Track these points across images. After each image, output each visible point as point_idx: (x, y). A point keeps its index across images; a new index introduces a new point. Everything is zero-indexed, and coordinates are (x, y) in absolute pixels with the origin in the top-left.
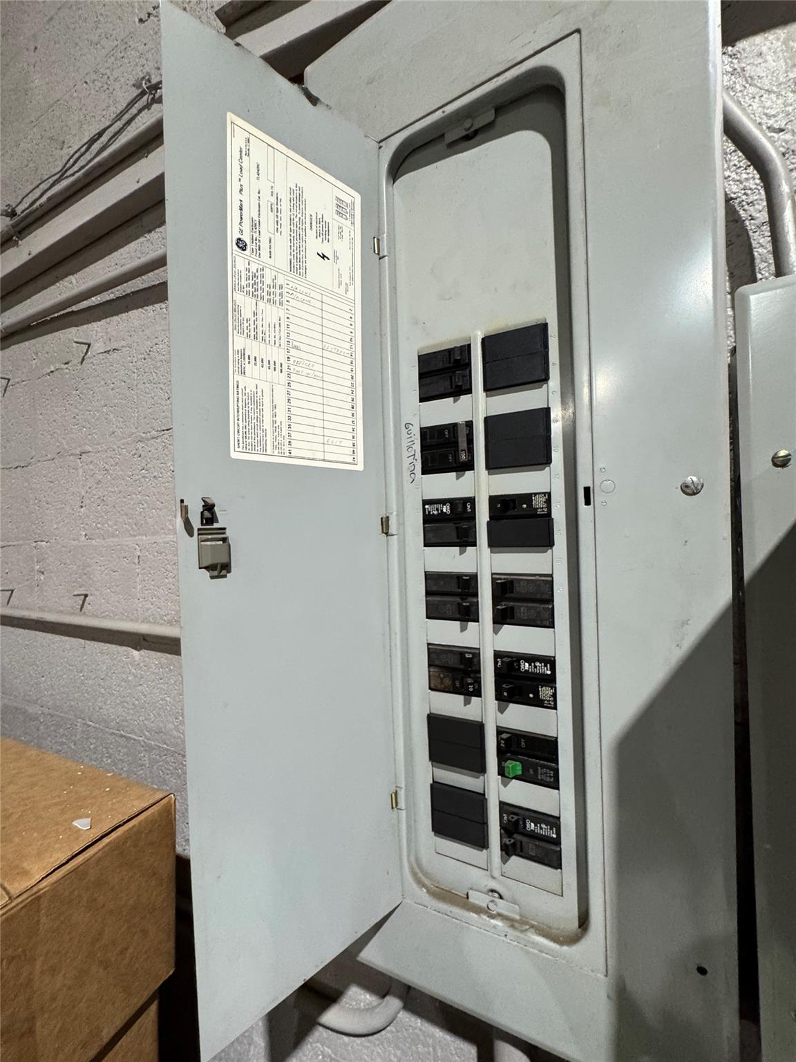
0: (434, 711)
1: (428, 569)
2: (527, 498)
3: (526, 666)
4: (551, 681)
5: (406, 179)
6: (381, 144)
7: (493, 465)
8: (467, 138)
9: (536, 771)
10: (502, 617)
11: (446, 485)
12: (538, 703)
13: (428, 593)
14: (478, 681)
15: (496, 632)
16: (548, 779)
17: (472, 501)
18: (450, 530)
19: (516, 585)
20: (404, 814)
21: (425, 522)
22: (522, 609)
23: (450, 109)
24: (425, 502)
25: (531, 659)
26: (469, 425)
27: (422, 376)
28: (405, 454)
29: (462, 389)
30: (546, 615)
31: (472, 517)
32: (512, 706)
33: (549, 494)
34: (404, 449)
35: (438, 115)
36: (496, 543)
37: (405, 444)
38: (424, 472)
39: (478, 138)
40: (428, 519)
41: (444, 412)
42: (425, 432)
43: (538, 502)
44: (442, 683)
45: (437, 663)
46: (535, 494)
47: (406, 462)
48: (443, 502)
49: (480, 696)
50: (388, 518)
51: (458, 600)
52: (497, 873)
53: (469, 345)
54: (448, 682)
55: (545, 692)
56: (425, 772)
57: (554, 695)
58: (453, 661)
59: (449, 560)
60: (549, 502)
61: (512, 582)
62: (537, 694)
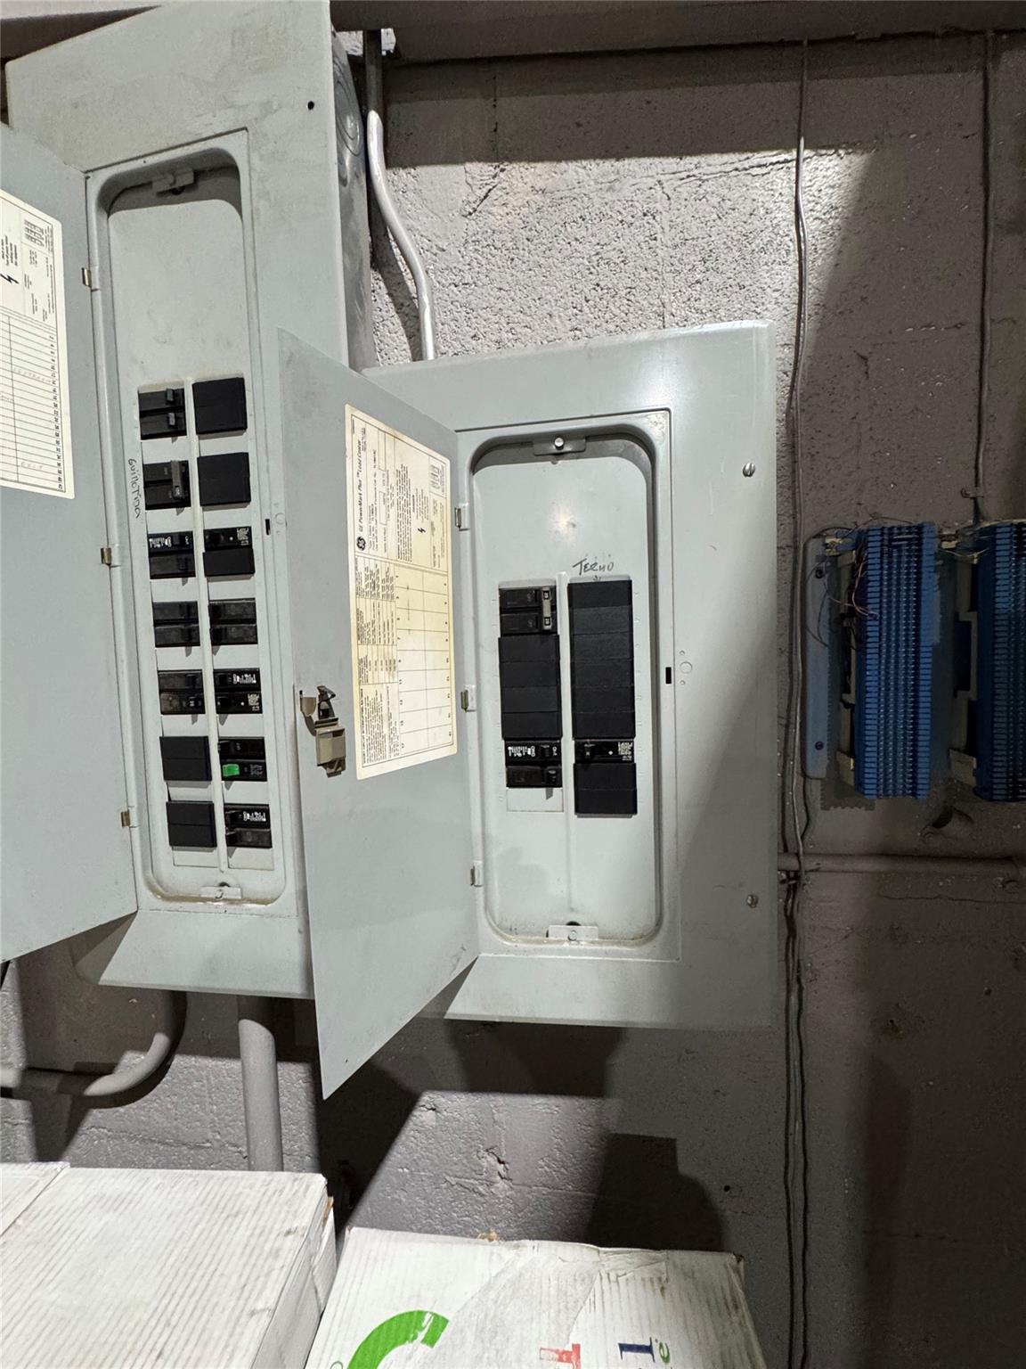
0: (167, 734)
1: (157, 600)
2: (232, 532)
3: (237, 679)
4: (256, 688)
5: (120, 216)
6: (90, 174)
7: (207, 503)
8: (175, 192)
9: (249, 769)
10: (218, 639)
11: (168, 521)
12: (248, 710)
13: (156, 623)
14: (202, 699)
15: (214, 652)
16: (258, 773)
17: (190, 534)
18: (172, 563)
19: (227, 607)
20: (136, 832)
21: (150, 555)
22: (233, 631)
23: (151, 160)
24: (149, 536)
25: (241, 672)
26: (185, 464)
27: (143, 414)
28: (130, 490)
29: (178, 431)
30: (251, 633)
31: (191, 551)
32: (230, 716)
33: (250, 528)
34: (129, 485)
35: (139, 164)
36: (211, 573)
37: (129, 479)
38: (148, 507)
39: (183, 195)
40: (153, 553)
41: (164, 451)
42: (148, 469)
43: (241, 535)
44: (171, 705)
45: (166, 687)
46: (240, 528)
47: (131, 497)
48: (165, 536)
49: (204, 712)
50: (109, 550)
51: (182, 626)
52: (224, 867)
53: (183, 390)
54: (176, 703)
55: (252, 699)
56: (160, 792)
57: (260, 701)
58: (180, 684)
59: (173, 591)
60: (249, 535)
61: (224, 605)
62: (247, 703)
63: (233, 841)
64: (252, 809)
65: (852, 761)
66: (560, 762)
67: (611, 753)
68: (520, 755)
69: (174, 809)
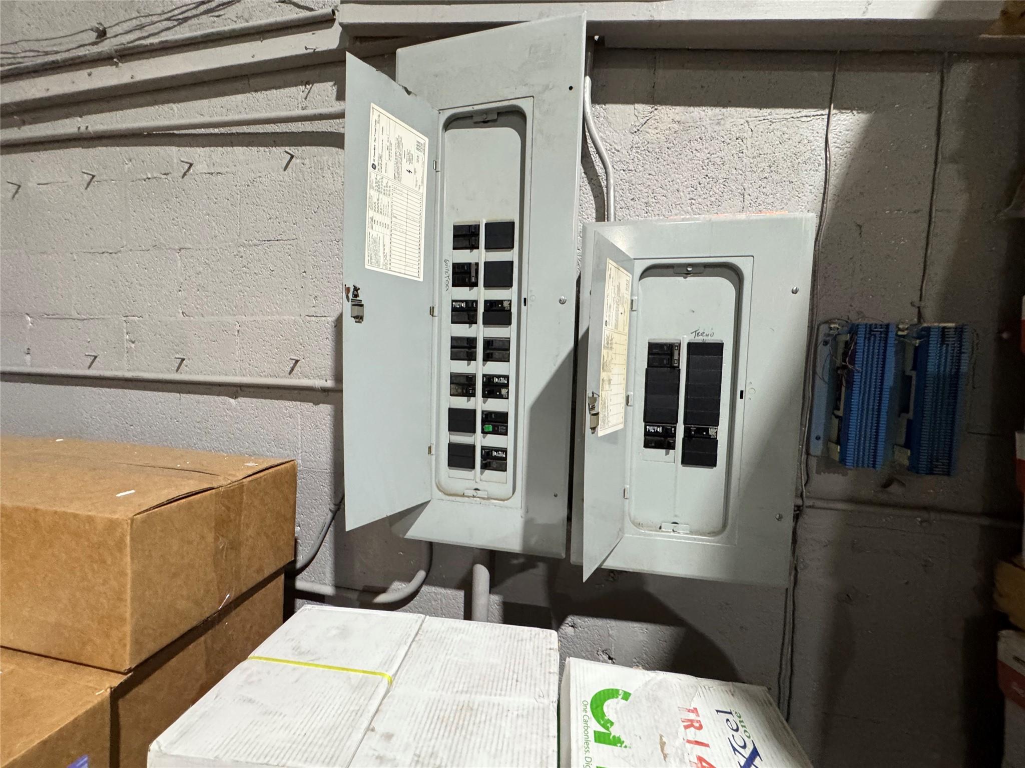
0: (452, 407)
1: (453, 335)
2: (501, 302)
3: (496, 380)
4: (506, 386)
5: (452, 132)
6: (441, 111)
7: (487, 285)
8: (485, 122)
9: (498, 428)
10: (487, 358)
11: (464, 293)
12: (501, 397)
13: (452, 347)
14: (474, 389)
15: (484, 365)
16: (503, 431)
17: (476, 302)
18: (465, 316)
19: (494, 342)
20: (434, 457)
21: (452, 311)
22: (497, 354)
23: (476, 108)
24: (453, 301)
25: (499, 377)
26: (477, 264)
27: (455, 236)
28: (444, 275)
29: (474, 246)
30: (507, 356)
31: (476, 310)
32: (489, 399)
33: (511, 301)
34: (444, 273)
35: (470, 109)
36: (486, 323)
37: (444, 270)
38: (453, 286)
39: (489, 124)
40: (454, 309)
41: (465, 256)
42: (455, 266)
43: (506, 304)
44: (457, 391)
45: (455, 382)
46: (505, 300)
47: (444, 280)
48: (462, 301)
49: (475, 396)
50: (433, 308)
51: (467, 350)
52: (478, 480)
53: (479, 225)
54: (460, 391)
55: (504, 391)
56: (446, 437)
57: (508, 392)
58: (463, 381)
59: (463, 331)
60: (510, 304)
61: (492, 341)
62: (500, 392)
63: (485, 466)
64: (497, 450)
65: (839, 447)
66: (675, 437)
67: (705, 433)
68: (653, 431)
69: (452, 447)
